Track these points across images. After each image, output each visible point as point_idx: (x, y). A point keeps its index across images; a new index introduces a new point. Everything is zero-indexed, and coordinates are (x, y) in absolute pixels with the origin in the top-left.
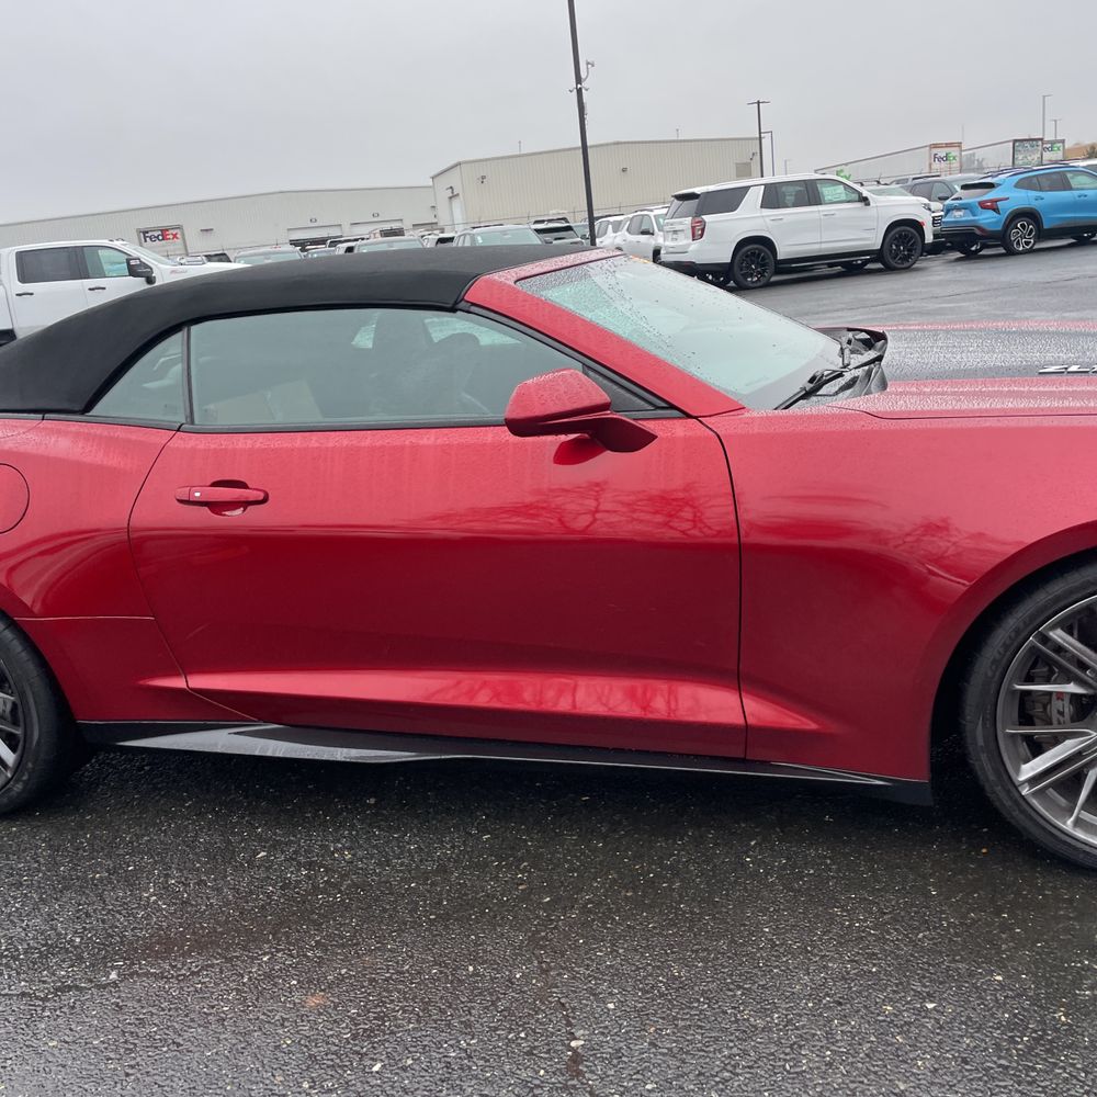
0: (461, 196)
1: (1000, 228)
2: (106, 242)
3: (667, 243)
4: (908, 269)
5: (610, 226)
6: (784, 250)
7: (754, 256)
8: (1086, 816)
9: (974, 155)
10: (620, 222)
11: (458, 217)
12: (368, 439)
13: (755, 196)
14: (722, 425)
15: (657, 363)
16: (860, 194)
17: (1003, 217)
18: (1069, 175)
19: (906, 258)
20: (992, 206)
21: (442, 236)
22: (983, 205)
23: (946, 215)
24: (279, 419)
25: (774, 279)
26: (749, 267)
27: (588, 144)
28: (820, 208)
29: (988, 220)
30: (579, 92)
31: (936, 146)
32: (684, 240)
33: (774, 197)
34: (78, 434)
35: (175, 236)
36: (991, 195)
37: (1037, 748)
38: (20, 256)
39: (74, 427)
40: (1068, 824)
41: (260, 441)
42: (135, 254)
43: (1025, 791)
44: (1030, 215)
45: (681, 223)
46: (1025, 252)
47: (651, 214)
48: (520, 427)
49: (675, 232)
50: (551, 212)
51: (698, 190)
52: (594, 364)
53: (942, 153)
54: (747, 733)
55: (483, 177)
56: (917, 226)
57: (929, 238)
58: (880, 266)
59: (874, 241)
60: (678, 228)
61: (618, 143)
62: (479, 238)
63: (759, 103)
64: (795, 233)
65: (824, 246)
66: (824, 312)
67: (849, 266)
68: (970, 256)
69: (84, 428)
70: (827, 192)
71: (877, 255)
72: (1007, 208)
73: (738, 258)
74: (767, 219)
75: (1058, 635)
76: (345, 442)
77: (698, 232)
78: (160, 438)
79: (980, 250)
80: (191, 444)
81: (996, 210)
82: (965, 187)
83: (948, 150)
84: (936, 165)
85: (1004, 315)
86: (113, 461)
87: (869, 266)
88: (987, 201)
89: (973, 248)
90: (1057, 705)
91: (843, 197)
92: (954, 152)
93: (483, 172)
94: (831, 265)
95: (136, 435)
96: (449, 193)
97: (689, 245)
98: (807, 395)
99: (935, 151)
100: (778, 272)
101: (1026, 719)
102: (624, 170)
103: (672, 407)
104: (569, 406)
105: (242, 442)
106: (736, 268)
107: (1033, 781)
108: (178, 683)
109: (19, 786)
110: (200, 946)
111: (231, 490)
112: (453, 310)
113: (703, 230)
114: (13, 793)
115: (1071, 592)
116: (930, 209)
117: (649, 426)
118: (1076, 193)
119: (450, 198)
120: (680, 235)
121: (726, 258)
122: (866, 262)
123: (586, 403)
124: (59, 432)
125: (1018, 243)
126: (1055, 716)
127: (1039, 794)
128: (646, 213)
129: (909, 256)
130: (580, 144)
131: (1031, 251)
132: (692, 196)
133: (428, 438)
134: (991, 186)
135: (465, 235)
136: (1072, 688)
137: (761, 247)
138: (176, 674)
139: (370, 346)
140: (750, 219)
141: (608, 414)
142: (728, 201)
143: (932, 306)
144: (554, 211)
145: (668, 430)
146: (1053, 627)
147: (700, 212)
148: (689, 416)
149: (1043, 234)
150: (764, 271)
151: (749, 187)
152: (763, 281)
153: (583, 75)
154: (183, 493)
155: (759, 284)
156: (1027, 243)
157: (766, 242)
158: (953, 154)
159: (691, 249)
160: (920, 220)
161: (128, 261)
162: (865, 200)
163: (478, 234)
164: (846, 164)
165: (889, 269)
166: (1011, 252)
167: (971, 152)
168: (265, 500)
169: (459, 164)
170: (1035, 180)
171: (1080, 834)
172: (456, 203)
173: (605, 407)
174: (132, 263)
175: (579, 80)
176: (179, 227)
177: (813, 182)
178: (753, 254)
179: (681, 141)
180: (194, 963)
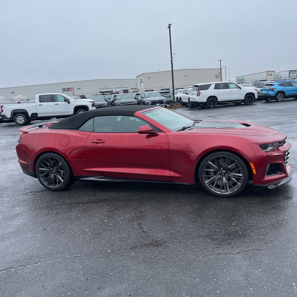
0: (143, 81)
1: (274, 95)
2: (59, 94)
3: (191, 97)
4: (251, 104)
5: (179, 92)
6: (219, 99)
7: (212, 101)
8: (215, 188)
9: (279, 74)
10: (181, 91)
11: (143, 87)
12: (119, 134)
13: (213, 86)
14: (168, 133)
15: (160, 125)
16: (239, 86)
17: (275, 92)
18: (292, 83)
19: (250, 102)
20: (273, 90)
21: (137, 93)
22: (270, 90)
23: (261, 91)
24: (105, 131)
25: (217, 106)
26: (211, 103)
27: (173, 70)
28: (229, 89)
29: (271, 93)
30: (172, 60)
31: (268, 72)
32: (195, 96)
33: (217, 87)
34: (77, 132)
35: (71, 90)
36: (272, 87)
37: (209, 178)
38: (40, 96)
39: (76, 131)
40: (212, 189)
41: (104, 134)
42: (66, 97)
43: (206, 184)
44: (282, 92)
45: (195, 92)
46: (281, 101)
47: (188, 89)
48: (140, 132)
49: (193, 94)
50: (166, 86)
51: (199, 85)
52: (151, 125)
53: (270, 73)
54: (170, 177)
55: (149, 77)
56: (253, 94)
57: (256, 97)
58: (244, 103)
59: (242, 97)
60: (194, 93)
61: (184, 69)
62: (146, 94)
63: (220, 60)
64: (222, 95)
65: (230, 98)
66: (225, 115)
67: (237, 103)
68: (268, 102)
69: (78, 132)
70: (231, 86)
71: (243, 101)
72: (276, 90)
73: (208, 101)
74: (216, 92)
75: (210, 162)
76: (116, 134)
77: (198, 95)
78: (89, 133)
79: (270, 100)
80: (94, 134)
81: (273, 91)
82: (266, 85)
83: (271, 73)
84: (268, 77)
85: (265, 117)
86: (82, 136)
87: (242, 103)
88: (271, 89)
89: (269, 100)
90: (211, 173)
91: (235, 87)
92: (273, 73)
93: (149, 76)
94: (233, 103)
95: (86, 133)
96: (140, 81)
97: (196, 97)
98: (182, 130)
99: (268, 73)
100: (218, 104)
101: (207, 174)
102: (186, 76)
103: (161, 131)
104: (146, 130)
105: (101, 134)
106: (208, 104)
107: (207, 183)
108: (89, 170)
109: (64, 185)
110: (92, 203)
111: (99, 141)
112: (132, 116)
113: (200, 94)
114: (62, 187)
115: (211, 156)
116: (257, 90)
117: (158, 133)
118: (294, 87)
119: (141, 82)
120: (194, 95)
121: (205, 101)
122: (241, 102)
123: (149, 130)
124: (74, 132)
125: (279, 99)
126: (211, 175)
127: (208, 185)
128: (187, 89)
129: (251, 101)
130: (171, 70)
131: (283, 101)
132: (197, 86)
133: (128, 134)
134: (272, 85)
135: (143, 93)
136: (212, 170)
137: (214, 98)
138: (89, 168)
139: (120, 120)
140: (211, 92)
141: (152, 131)
142: (206, 87)
143: (250, 114)
144: (167, 86)
145: (160, 134)
146: (209, 161)
147: (199, 90)
148: (164, 132)
149: (285, 97)
150: (215, 104)
151: (211, 84)
152: (214, 106)
153: (173, 57)
154: (92, 141)
155: (213, 107)
156: (281, 99)
157: (215, 98)
158: (273, 74)
159: (197, 98)
160: (254, 93)
161: (64, 98)
162: (240, 88)
163: (146, 93)
164: (244, 76)
165: (246, 104)
166: (277, 101)
167: (278, 73)
168: (104, 142)
169: (143, 74)
170: (283, 84)
171: (214, 191)
172: (142, 84)
173: (152, 130)
174: (65, 99)
175: (172, 58)
176: (73, 88)
177: (227, 83)
178: (212, 100)
179: (201, 69)
180: (92, 204)
